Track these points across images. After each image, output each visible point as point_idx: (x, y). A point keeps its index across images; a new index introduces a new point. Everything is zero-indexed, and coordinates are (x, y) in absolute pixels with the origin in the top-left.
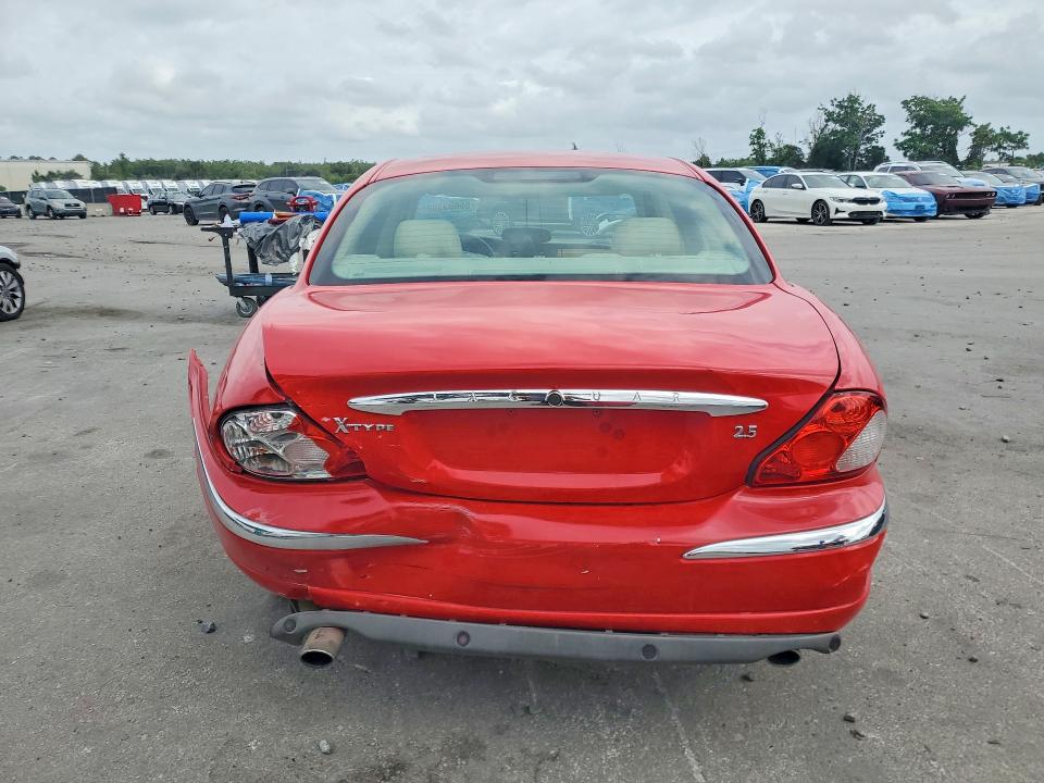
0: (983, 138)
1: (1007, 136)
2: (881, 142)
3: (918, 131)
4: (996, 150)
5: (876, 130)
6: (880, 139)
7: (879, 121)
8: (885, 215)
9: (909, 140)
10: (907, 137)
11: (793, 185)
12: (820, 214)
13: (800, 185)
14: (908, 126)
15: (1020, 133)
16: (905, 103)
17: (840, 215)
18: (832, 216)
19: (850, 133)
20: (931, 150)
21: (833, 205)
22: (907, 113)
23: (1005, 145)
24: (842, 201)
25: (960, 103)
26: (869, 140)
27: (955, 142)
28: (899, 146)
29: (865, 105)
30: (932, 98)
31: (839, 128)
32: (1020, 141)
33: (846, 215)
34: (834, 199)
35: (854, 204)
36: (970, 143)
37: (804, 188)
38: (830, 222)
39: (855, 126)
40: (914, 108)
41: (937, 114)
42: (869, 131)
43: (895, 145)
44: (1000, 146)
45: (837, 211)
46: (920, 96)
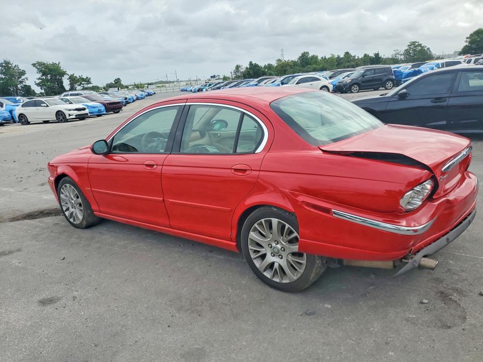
0: (74, 80)
1: (83, 80)
2: (27, 83)
3: (44, 77)
4: (80, 85)
5: (23, 77)
6: (26, 81)
7: (23, 73)
8: (89, 115)
9: (42, 82)
10: (41, 81)
11: (42, 105)
12: (61, 117)
13: (45, 105)
14: (39, 75)
15: (87, 78)
16: (34, 65)
17: (71, 117)
18: (68, 117)
19: (10, 79)
20: (53, 86)
21: (67, 113)
22: (37, 69)
23: (83, 83)
24: (70, 110)
25: (58, 65)
26: (21, 82)
27: (62, 83)
28: (38, 85)
29: (14, 65)
30: (46, 63)
31: (4, 77)
32: (88, 81)
33: (74, 117)
34: (66, 109)
35: (76, 111)
36: (69, 83)
37: (47, 106)
38: (67, 121)
39: (13, 76)
40: (39, 67)
41: (51, 70)
42: (19, 78)
43: (36, 84)
44: (81, 84)
45: (70, 115)
46: (40, 61)
